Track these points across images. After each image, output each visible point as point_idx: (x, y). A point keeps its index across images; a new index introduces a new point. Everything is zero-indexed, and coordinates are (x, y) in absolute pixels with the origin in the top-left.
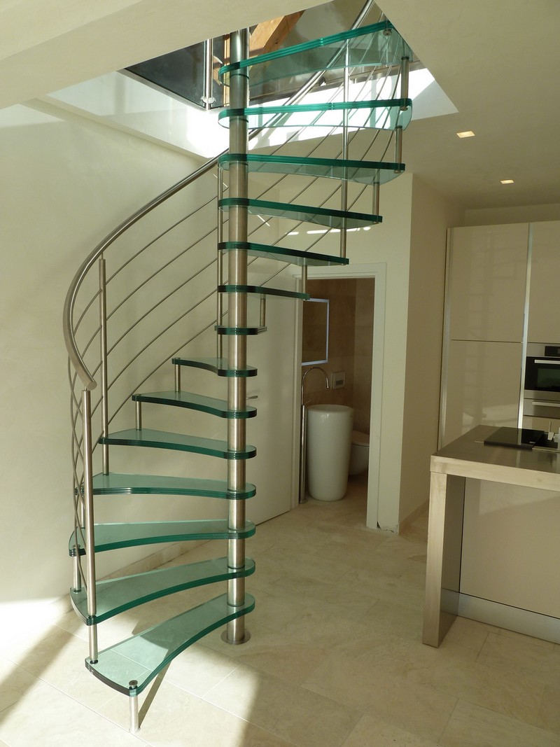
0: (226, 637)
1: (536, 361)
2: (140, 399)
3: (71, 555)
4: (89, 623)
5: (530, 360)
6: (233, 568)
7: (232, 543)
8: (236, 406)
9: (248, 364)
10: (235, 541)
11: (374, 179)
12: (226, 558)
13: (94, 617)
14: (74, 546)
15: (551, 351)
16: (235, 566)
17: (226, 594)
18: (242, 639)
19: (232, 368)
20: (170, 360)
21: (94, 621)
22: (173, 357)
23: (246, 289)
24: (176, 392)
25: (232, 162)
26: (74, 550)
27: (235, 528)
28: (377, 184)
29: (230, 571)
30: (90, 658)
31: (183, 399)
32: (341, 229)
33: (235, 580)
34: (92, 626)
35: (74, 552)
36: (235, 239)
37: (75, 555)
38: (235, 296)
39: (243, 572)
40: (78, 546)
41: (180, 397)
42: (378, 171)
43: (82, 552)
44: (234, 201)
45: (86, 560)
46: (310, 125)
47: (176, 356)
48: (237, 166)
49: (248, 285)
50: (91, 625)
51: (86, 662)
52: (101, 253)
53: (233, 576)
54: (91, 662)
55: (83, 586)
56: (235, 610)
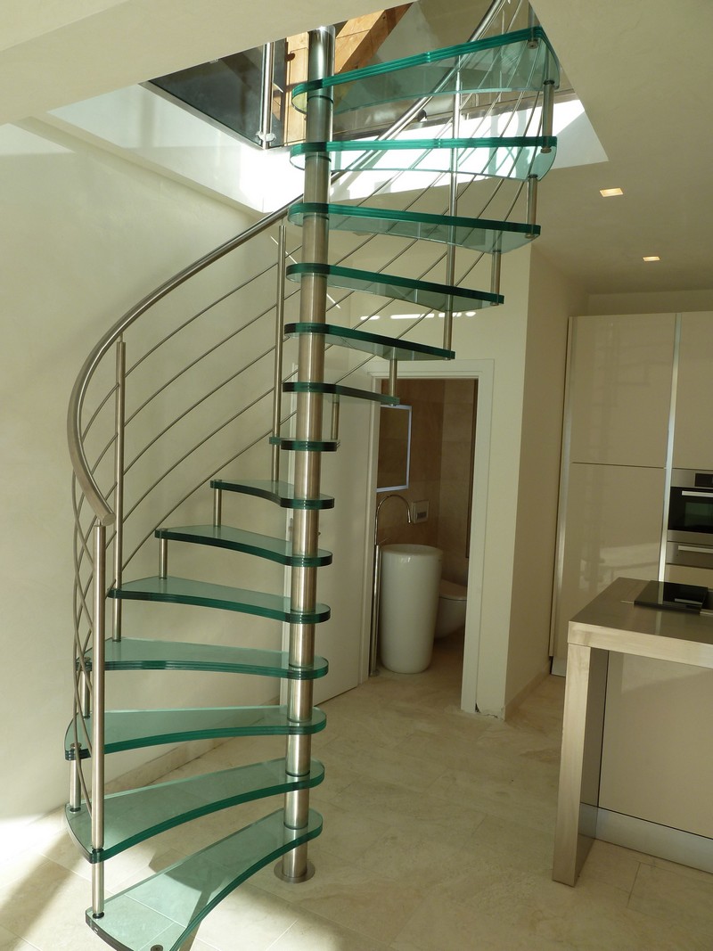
0: (281, 873)
1: (684, 493)
2: (167, 535)
3: (67, 758)
4: (92, 859)
5: (675, 491)
6: (293, 775)
7: (293, 740)
8: (304, 550)
9: (321, 491)
10: (297, 737)
11: (494, 245)
12: (284, 760)
13: (101, 850)
14: (73, 745)
15: (704, 480)
16: (297, 772)
17: (284, 811)
18: (304, 874)
19: (300, 497)
20: (208, 483)
21: (100, 856)
22: (212, 479)
23: (322, 388)
24: (215, 526)
25: (308, 214)
26: (72, 751)
27: (298, 719)
28: (498, 252)
29: (290, 780)
30: (92, 909)
31: (225, 537)
32: (445, 311)
33: (296, 792)
34: (97, 865)
35: (73, 755)
36: (309, 319)
37: (73, 759)
38: (306, 397)
39: (307, 782)
40: (79, 745)
41: (219, 534)
42: (501, 234)
43: (84, 754)
44: (307, 268)
45: (91, 767)
46: (409, 169)
47: (216, 478)
48: (314, 219)
49: (325, 382)
50: (95, 862)
51: (87, 916)
52: (120, 333)
53: (293, 787)
54: (95, 916)
55: (84, 801)
56: (294, 835)
